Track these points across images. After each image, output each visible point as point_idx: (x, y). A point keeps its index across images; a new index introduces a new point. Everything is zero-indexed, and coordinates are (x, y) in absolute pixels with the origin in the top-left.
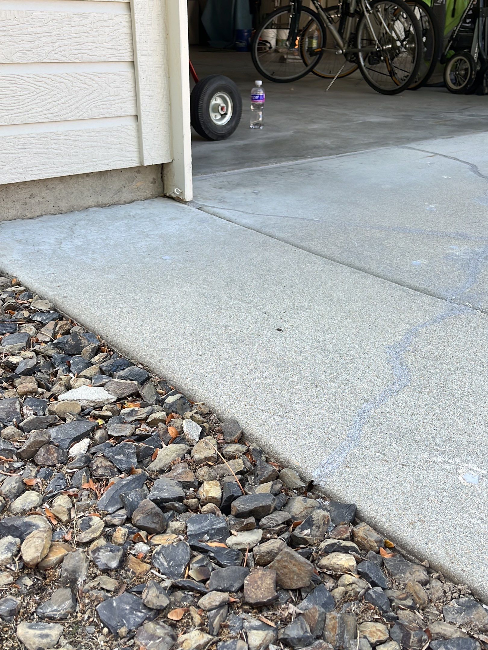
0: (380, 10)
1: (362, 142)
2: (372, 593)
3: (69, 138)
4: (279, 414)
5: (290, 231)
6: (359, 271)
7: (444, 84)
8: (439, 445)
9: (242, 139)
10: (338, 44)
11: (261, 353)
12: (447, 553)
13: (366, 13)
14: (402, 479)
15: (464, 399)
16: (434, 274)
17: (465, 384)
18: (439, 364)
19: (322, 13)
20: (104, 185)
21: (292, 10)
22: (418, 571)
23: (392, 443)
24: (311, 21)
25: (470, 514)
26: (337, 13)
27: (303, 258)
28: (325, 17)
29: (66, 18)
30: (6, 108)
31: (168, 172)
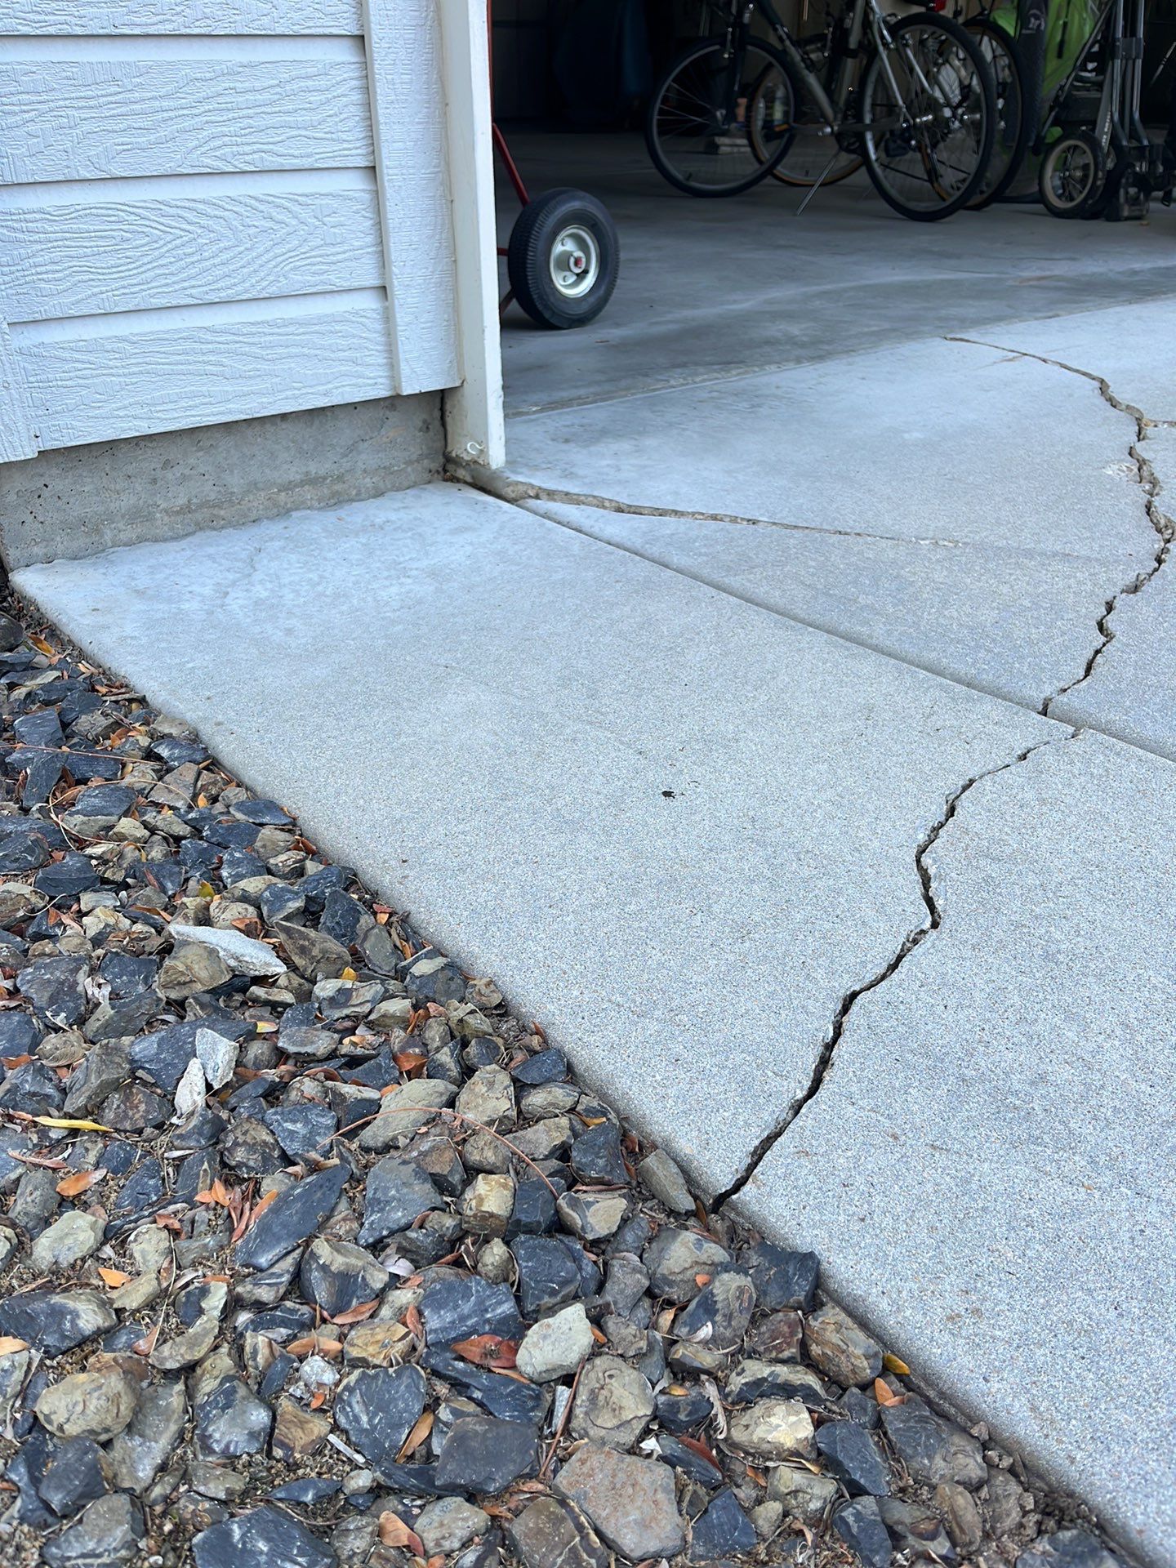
0: (910, 42)
1: (866, 330)
2: (851, 1520)
3: (241, 339)
4: (657, 1013)
5: (703, 550)
6: (848, 644)
7: (1041, 198)
8: (1016, 1094)
9: (618, 325)
10: (823, 115)
11: (624, 854)
12: (1034, 1409)
13: (881, 48)
14: (929, 1187)
15: (1077, 967)
16: (1010, 645)
17: (1078, 925)
18: (1020, 874)
19: (792, 50)
20: (320, 437)
21: (729, 44)
22: (963, 1451)
23: (909, 1086)
24: (770, 66)
25: (1090, 1292)
26: (821, 50)
27: (729, 614)
28: (798, 58)
29: (224, 75)
30: (101, 277)
31: (454, 406)
